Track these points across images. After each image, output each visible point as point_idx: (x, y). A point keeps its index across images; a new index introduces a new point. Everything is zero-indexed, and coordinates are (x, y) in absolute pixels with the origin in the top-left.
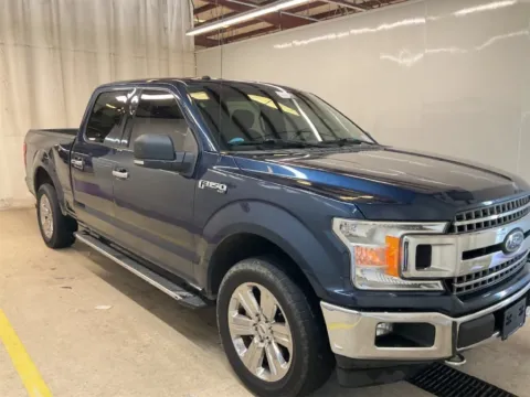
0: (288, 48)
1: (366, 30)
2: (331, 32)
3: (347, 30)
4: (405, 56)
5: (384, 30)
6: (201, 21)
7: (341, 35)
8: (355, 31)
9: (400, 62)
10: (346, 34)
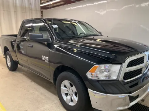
0: (69, 10)
1: (91, 4)
2: (81, 5)
3: (86, 4)
4: (101, 12)
5: (95, 4)
6: (44, 2)
7: (84, 6)
8: (87, 5)
9: (100, 13)
10: (85, 5)
